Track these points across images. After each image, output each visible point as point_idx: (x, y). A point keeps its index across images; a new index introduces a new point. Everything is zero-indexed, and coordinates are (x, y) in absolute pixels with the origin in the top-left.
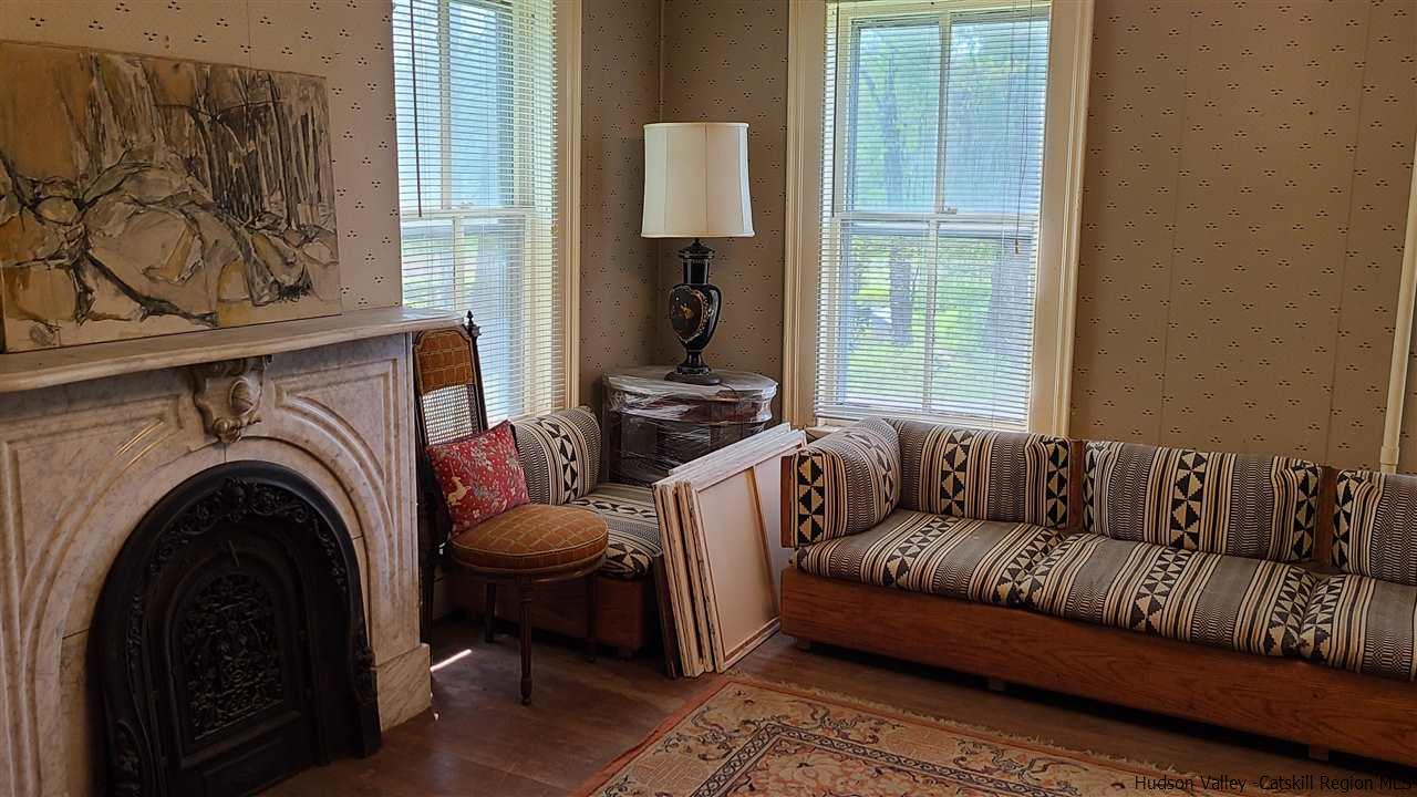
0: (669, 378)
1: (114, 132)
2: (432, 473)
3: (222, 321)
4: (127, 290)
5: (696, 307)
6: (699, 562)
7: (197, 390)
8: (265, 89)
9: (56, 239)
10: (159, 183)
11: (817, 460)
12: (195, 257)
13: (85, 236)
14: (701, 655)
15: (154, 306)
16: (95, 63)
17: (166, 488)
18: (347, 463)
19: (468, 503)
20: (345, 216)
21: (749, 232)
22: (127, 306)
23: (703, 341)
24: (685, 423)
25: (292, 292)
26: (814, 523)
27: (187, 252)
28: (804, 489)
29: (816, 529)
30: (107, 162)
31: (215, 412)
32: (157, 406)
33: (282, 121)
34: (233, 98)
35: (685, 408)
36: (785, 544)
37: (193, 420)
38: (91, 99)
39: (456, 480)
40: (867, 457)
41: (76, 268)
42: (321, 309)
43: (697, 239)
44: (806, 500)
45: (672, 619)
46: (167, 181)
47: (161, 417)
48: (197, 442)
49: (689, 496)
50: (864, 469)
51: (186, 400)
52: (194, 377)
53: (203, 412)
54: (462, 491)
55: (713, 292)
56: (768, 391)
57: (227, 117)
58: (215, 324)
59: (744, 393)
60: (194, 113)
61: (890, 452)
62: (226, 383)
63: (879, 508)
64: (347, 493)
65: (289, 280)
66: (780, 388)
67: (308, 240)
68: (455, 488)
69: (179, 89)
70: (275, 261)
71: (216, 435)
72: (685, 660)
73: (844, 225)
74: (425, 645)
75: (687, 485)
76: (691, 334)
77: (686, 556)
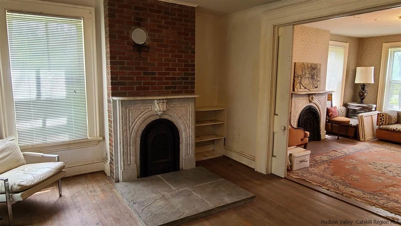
0: (357, 103)
1: (304, 71)
2: (328, 111)
3: (310, 90)
4: (303, 86)
5: (363, 94)
6: (364, 126)
7: (309, 97)
8: (316, 65)
9: (299, 81)
10: (307, 76)
11: (383, 114)
12: (309, 83)
13: (301, 81)
14: (363, 138)
15: (305, 88)
16: (303, 64)
17: (305, 107)
18: (320, 107)
19: (332, 115)
20: (322, 79)
21: (373, 82)
22: (303, 88)
23: (364, 98)
24: (360, 110)
25: (316, 87)
26: (382, 123)
27: (308, 83)
28: (381, 118)
29: (382, 124)
30: (303, 73)
31: (310, 99)
32: (306, 98)
33: (317, 68)
34: (313, 66)
35: (361, 107)
36: (377, 125)
37: (308, 100)
38: (303, 67)
39: (330, 112)
40: (392, 115)
41: (300, 84)
42: (319, 90)
43: (364, 84)
44: (381, 119)
45: (359, 133)
46: (308, 75)
47: (306, 99)
48: (308, 102)
49: (363, 117)
50: (391, 116)
51: (308, 98)
52: (309, 95)
53: (309, 99)
54: (331, 113)
55: (366, 91)
56: (375, 106)
57: (313, 69)
58: (310, 91)
59: (371, 106)
60: (310, 68)
61: (396, 115)
62: (312, 96)
63: (393, 122)
64: (320, 111)
65: (316, 86)
66: (376, 106)
67: (318, 82)
68: (330, 113)
69: (309, 66)
70: (315, 84)
71: (310, 102)
72: (360, 139)
73: (390, 82)
74: (325, 131)
75: (362, 115)
76: (362, 97)
77: (362, 125)
